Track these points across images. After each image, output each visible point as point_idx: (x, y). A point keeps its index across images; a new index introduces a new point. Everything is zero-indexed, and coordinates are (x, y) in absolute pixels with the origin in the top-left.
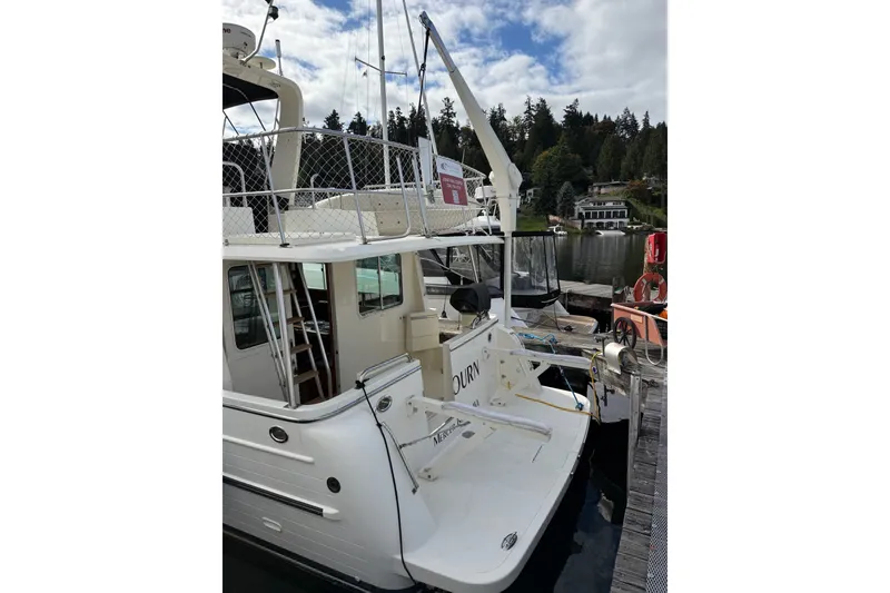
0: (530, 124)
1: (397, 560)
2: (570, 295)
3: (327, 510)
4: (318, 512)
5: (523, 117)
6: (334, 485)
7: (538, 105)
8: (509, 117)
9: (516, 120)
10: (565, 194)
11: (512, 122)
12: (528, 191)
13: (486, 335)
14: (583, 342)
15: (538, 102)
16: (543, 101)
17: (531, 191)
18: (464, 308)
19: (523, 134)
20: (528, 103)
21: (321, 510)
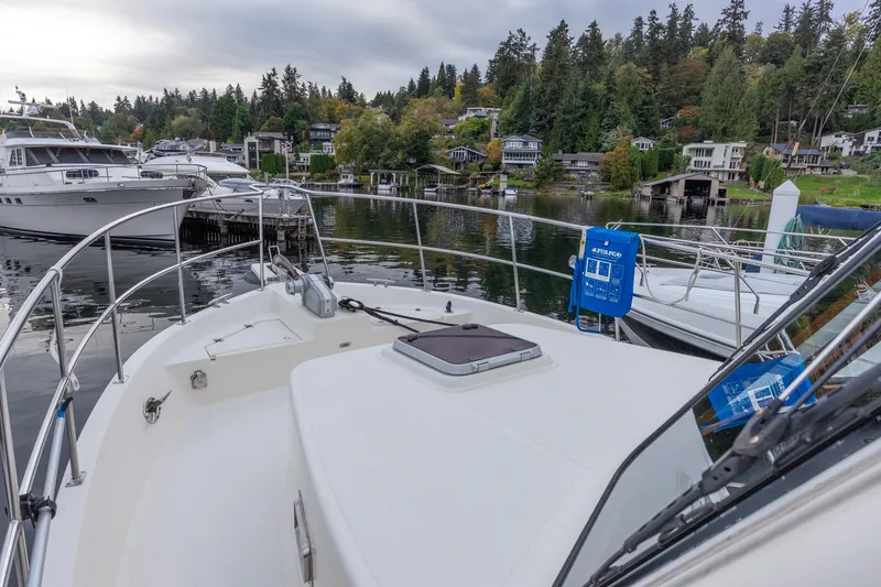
12: (868, 134)
19: (860, 42)
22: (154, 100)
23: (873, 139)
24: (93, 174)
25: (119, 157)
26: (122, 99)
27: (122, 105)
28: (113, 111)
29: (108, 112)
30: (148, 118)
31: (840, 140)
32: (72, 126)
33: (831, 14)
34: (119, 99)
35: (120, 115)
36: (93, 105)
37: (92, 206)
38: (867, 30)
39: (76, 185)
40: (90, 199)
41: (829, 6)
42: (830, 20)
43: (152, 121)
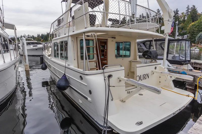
0: (188, 14)
1: (103, 116)
2: (195, 63)
3: (89, 99)
4: (87, 99)
5: (185, 12)
6: (90, 92)
7: (192, 8)
8: (180, 13)
9: (182, 14)
10: (199, 37)
11: (181, 14)
12: (185, 36)
13: (154, 66)
14: (195, 74)
15: (192, 7)
16: (194, 6)
17: (186, 36)
18: (146, 57)
19: (184, 18)
20: (188, 7)
21: (88, 98)
22: (45, 34)
23: (186, 37)
24: (37, 46)
25: (40, 44)
26: (39, 34)
27: (38, 36)
28: (37, 37)
29: (36, 37)
30: (44, 38)
31: (179, 37)
32: (33, 39)
33: (179, 13)
34: (38, 35)
35: (38, 38)
36: (33, 36)
37: (37, 50)
38: (186, 15)
39: (34, 48)
40: (36, 49)
41: (178, 11)
42: (178, 14)
43: (45, 39)
